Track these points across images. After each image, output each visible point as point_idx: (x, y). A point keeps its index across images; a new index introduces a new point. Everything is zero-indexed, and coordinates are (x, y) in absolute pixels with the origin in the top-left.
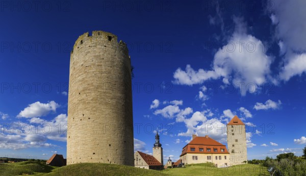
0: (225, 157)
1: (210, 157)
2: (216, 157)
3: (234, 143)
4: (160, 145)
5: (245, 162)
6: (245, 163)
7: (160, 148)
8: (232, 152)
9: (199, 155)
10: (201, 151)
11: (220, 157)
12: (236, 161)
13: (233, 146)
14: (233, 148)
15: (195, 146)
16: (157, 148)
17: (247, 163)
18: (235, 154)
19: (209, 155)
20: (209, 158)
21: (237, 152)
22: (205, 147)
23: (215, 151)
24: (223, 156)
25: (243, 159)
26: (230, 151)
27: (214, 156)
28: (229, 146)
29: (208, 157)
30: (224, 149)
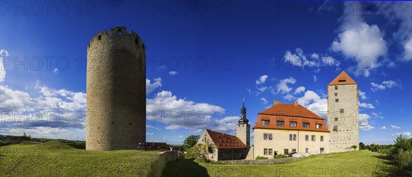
0: (322, 137)
1: (295, 135)
2: (307, 137)
3: (339, 115)
4: (246, 121)
5: (355, 147)
6: (353, 149)
7: (245, 125)
8: (334, 130)
9: (275, 133)
10: (280, 125)
11: (313, 137)
12: (339, 145)
13: (336, 119)
14: (336, 123)
15: (270, 117)
16: (241, 125)
17: (358, 149)
18: (339, 134)
19: (293, 133)
20: (292, 138)
21: (342, 129)
22: (287, 120)
23: (306, 126)
24: (318, 135)
25: (351, 141)
26: (331, 128)
27: (302, 134)
28: (329, 120)
29: (291, 135)
30: (320, 125)
